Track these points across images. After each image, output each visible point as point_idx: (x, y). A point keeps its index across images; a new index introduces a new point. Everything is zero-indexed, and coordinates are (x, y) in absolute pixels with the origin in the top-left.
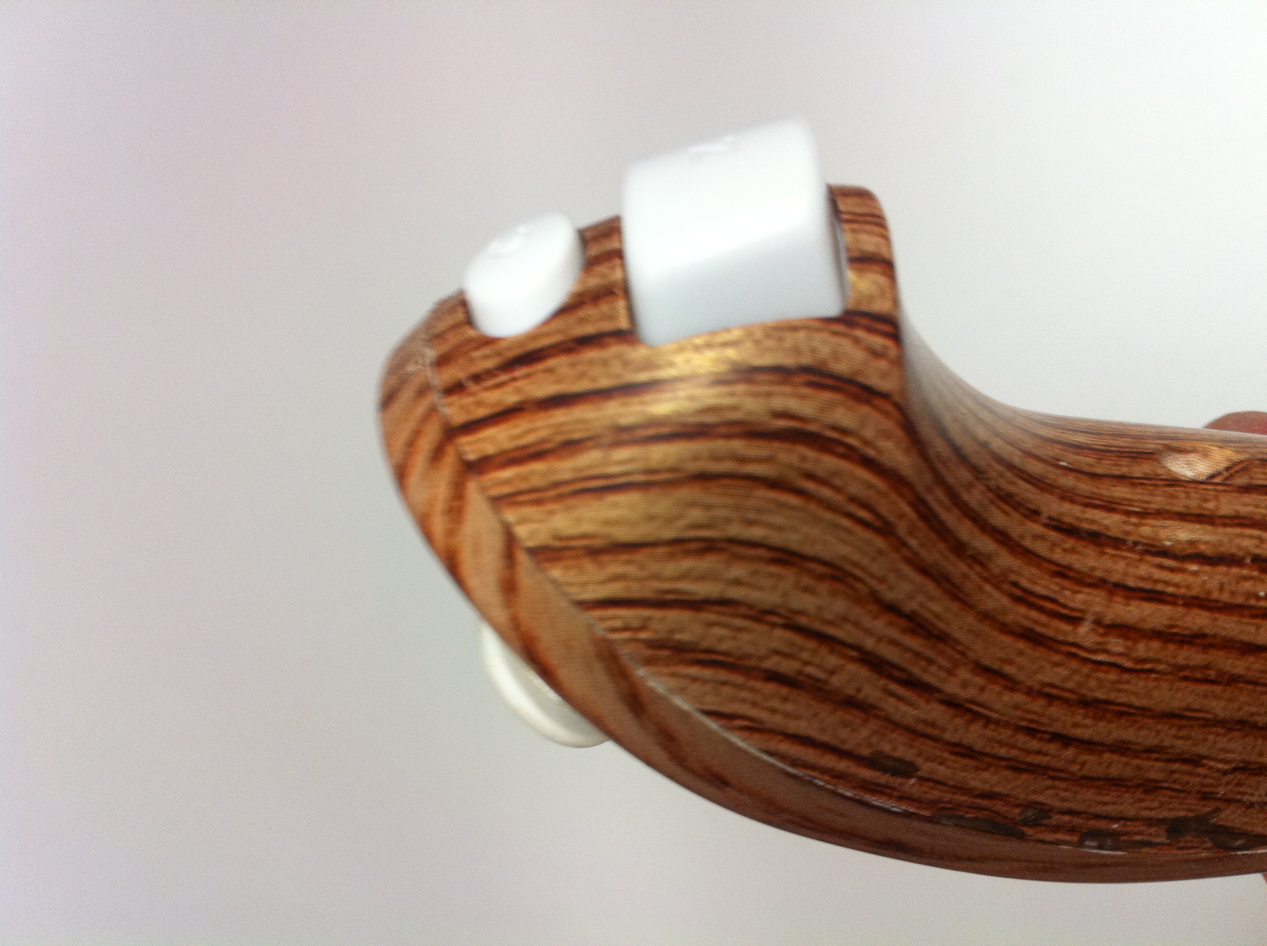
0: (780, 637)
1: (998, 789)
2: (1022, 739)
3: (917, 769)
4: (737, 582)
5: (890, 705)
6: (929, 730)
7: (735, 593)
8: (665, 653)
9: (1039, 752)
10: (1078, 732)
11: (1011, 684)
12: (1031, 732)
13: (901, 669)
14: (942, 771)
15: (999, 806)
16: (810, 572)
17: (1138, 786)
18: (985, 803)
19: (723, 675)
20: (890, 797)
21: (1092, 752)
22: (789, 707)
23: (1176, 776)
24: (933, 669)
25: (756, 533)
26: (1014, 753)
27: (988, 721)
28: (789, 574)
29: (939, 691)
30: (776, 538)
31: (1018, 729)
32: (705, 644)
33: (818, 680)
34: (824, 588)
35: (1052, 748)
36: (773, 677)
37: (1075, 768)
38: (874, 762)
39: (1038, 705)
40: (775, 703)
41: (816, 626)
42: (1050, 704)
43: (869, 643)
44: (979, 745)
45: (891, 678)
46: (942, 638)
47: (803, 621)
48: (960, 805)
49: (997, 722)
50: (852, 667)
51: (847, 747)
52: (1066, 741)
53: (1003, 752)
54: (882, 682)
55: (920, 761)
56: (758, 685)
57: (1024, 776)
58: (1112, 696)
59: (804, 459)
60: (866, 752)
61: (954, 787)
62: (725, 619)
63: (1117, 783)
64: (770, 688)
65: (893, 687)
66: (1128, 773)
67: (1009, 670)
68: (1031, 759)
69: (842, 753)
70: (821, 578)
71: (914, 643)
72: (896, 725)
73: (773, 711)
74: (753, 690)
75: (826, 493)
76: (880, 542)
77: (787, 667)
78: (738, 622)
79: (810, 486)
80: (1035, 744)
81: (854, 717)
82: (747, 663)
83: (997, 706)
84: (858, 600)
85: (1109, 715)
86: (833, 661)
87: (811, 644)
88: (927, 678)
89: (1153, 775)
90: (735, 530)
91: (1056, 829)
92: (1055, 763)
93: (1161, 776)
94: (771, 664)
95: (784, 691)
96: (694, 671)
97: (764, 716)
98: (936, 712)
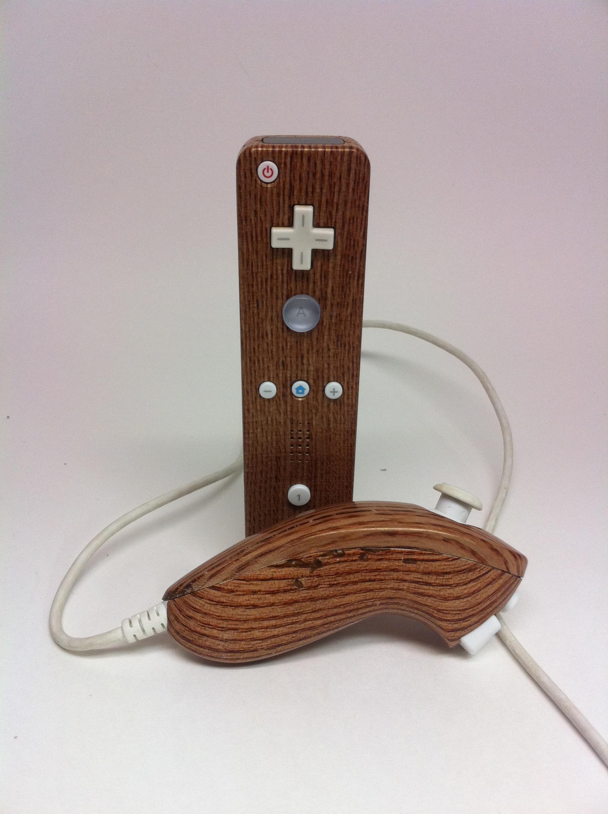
0: (451, 582)
1: (379, 562)
2: (382, 577)
3: (403, 562)
4: (465, 589)
5: (419, 576)
6: (407, 573)
7: (465, 587)
8: (473, 568)
9: (376, 576)
10: (369, 583)
11: (392, 589)
12: (381, 580)
13: (421, 584)
14: (397, 563)
15: (376, 557)
16: (452, 597)
17: (342, 574)
18: (380, 557)
19: (459, 569)
20: (404, 552)
21: (361, 580)
22: (442, 567)
23: (333, 580)
24: (413, 587)
25: (465, 600)
26: (382, 573)
27: (394, 579)
28: (455, 595)
29: (409, 582)
30: (461, 600)
31: (385, 580)
32: (466, 574)
33: (439, 576)
34: (447, 595)
35: (373, 578)
36: (449, 573)
37: (363, 574)
38: (415, 561)
39: (383, 586)
40: (445, 567)
41: (445, 587)
42: (380, 587)
43: (431, 588)
44: (392, 573)
45: (423, 582)
46: (415, 593)
47: (448, 587)
48: (386, 555)
49: (391, 580)
50: (433, 581)
51: (423, 562)
52: (370, 580)
53: (385, 573)
54: (424, 581)
55: (404, 564)
56: (451, 570)
57: (375, 568)
58: (365, 594)
59: (462, 616)
60: (418, 563)
61: (391, 560)
62: (464, 581)
63: (349, 573)
64: (448, 570)
65: (421, 580)
66: (347, 577)
67: (395, 591)
68: (377, 573)
69: (423, 560)
70: (449, 597)
71: (421, 591)
72: (415, 572)
73: (445, 565)
74: (452, 568)
75: (454, 613)
76: (439, 608)
77: (447, 576)
78: (462, 581)
79: (458, 612)
80: (378, 577)
81: (426, 570)
82: (456, 574)
83: (393, 583)
84: (438, 596)
85: (364, 590)
86: (438, 581)
87: (444, 583)
88: (414, 584)
89: (340, 578)
90: (470, 598)
91: (354, 554)
92: (370, 574)
93: (337, 578)
94: (450, 576)
95: (445, 571)
96: (465, 567)
97: (446, 563)
98: (407, 578)
